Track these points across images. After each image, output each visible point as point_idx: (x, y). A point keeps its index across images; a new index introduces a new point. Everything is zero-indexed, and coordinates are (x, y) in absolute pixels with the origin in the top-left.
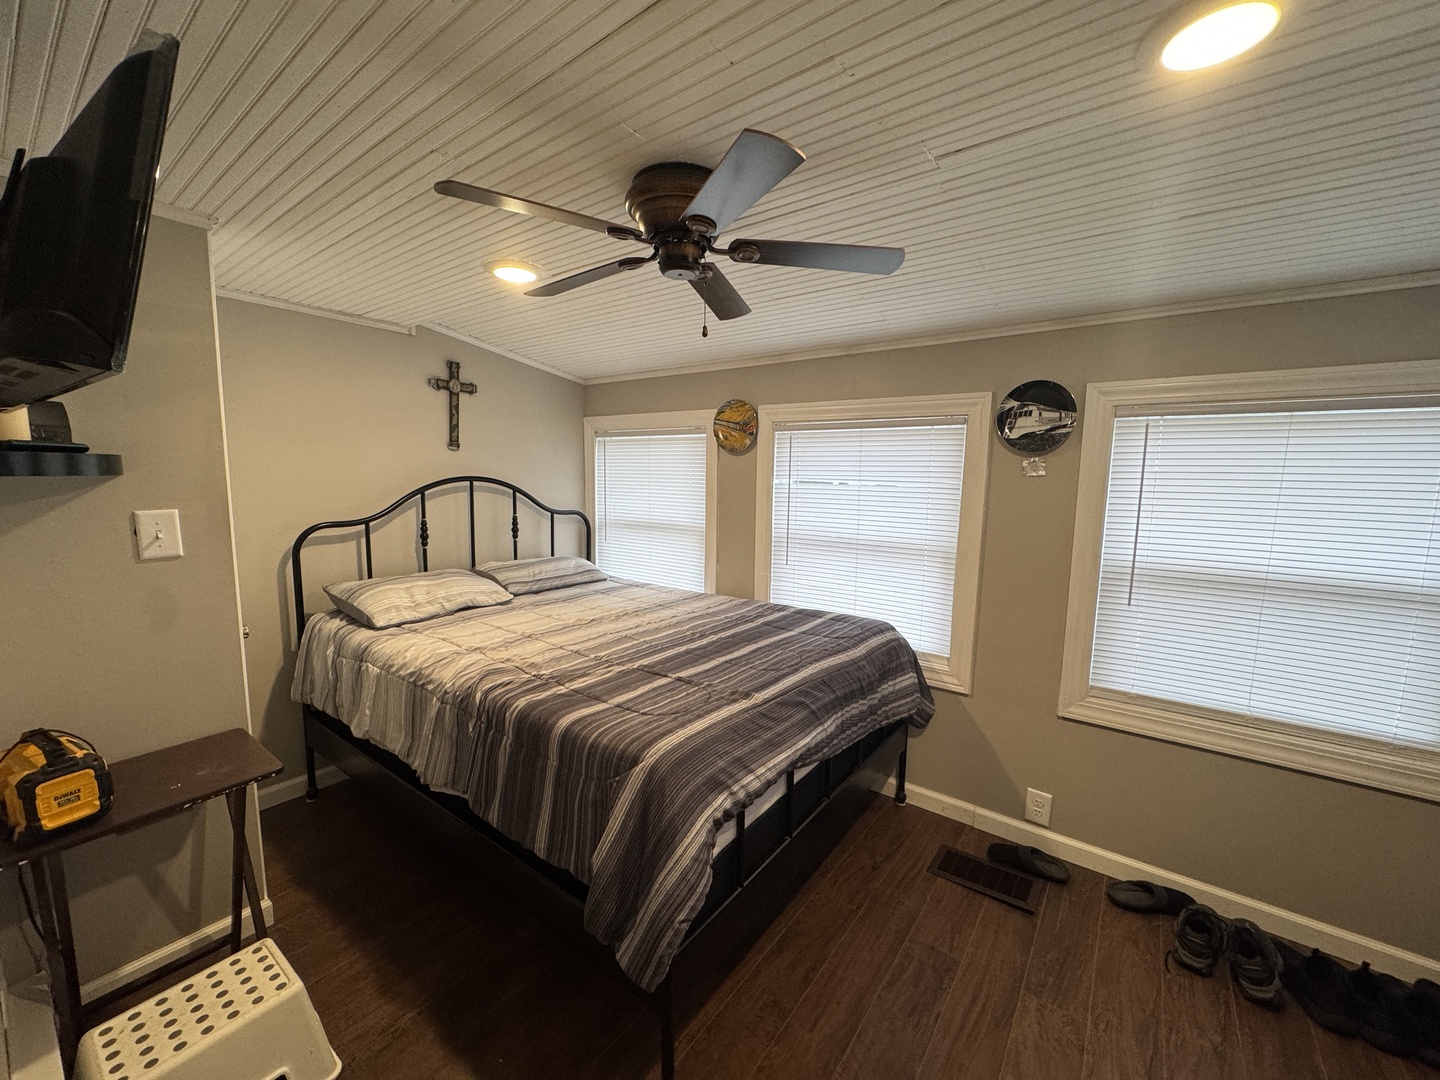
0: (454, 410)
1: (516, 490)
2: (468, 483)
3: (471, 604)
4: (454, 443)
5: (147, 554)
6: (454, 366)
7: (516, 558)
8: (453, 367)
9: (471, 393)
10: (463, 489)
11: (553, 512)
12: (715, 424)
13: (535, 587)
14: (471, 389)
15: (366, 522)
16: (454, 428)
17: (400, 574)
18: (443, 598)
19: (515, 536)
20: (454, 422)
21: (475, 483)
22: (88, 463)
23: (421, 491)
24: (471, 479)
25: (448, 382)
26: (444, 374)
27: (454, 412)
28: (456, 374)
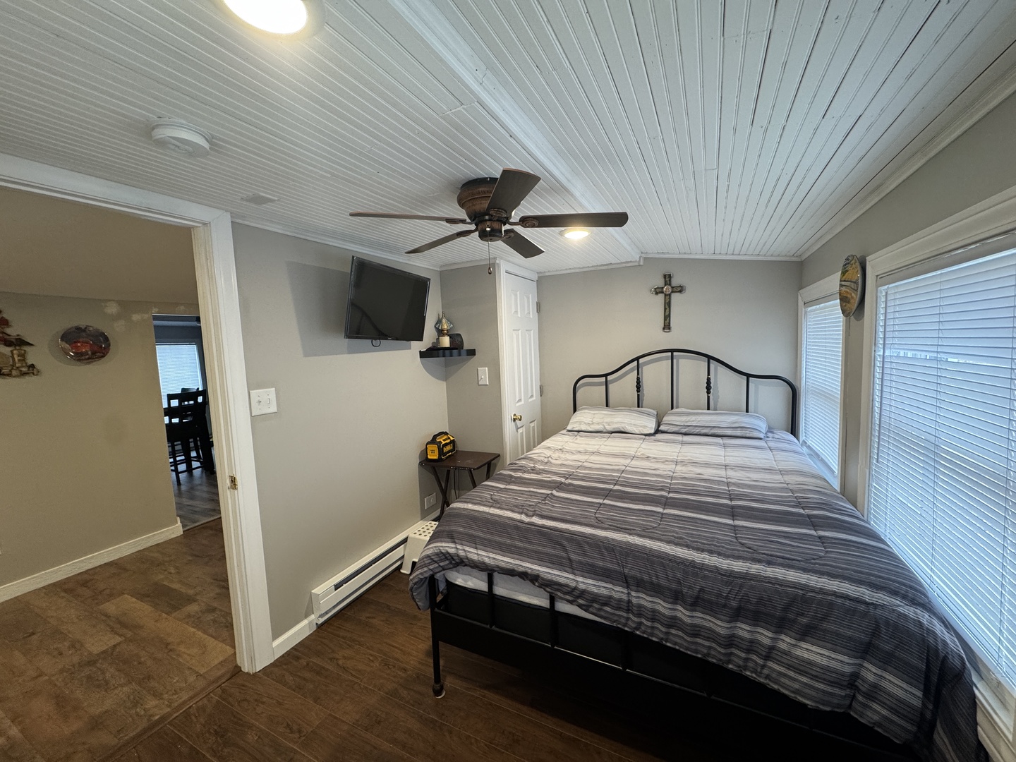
0: (668, 305)
1: (710, 358)
2: (670, 354)
3: (623, 430)
4: (667, 327)
5: (480, 383)
6: (667, 276)
7: (708, 409)
8: (668, 278)
9: (680, 291)
10: (666, 358)
11: (748, 376)
12: (841, 286)
13: (684, 430)
14: (680, 289)
15: (606, 375)
16: (667, 317)
17: (592, 405)
18: (606, 423)
19: (708, 392)
20: (667, 314)
21: (675, 353)
22: (463, 352)
23: (637, 359)
24: (672, 351)
25: (663, 288)
26: (660, 282)
27: (667, 307)
28: (668, 282)
